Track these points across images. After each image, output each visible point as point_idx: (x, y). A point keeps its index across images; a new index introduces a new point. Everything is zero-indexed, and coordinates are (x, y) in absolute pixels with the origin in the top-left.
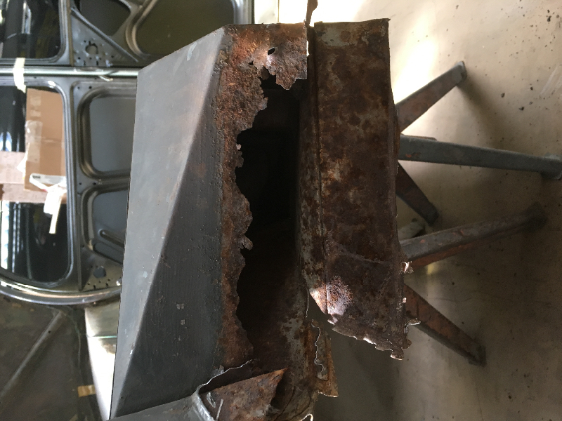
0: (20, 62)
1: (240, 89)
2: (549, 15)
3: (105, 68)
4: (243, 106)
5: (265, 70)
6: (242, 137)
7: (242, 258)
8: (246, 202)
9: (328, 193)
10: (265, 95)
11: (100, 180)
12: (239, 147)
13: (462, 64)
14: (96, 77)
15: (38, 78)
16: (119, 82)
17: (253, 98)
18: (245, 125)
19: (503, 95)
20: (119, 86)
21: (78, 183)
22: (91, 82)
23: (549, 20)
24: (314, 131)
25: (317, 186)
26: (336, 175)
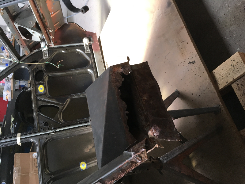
0: (19, 134)
1: (116, 78)
2: (195, 68)
3: (52, 130)
4: (118, 81)
5: (121, 73)
6: (119, 88)
7: (127, 116)
8: (124, 103)
9: (145, 103)
10: (123, 78)
11: (53, 175)
12: (119, 90)
13: (177, 90)
14: (48, 134)
15: (26, 139)
16: (57, 134)
17: (120, 79)
18: (120, 85)
19: (192, 94)
20: (57, 135)
21: (44, 178)
22: (47, 136)
23: (196, 69)
24: (137, 89)
25: (141, 102)
26: (146, 98)
